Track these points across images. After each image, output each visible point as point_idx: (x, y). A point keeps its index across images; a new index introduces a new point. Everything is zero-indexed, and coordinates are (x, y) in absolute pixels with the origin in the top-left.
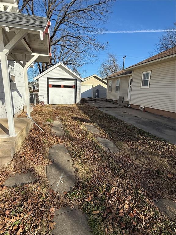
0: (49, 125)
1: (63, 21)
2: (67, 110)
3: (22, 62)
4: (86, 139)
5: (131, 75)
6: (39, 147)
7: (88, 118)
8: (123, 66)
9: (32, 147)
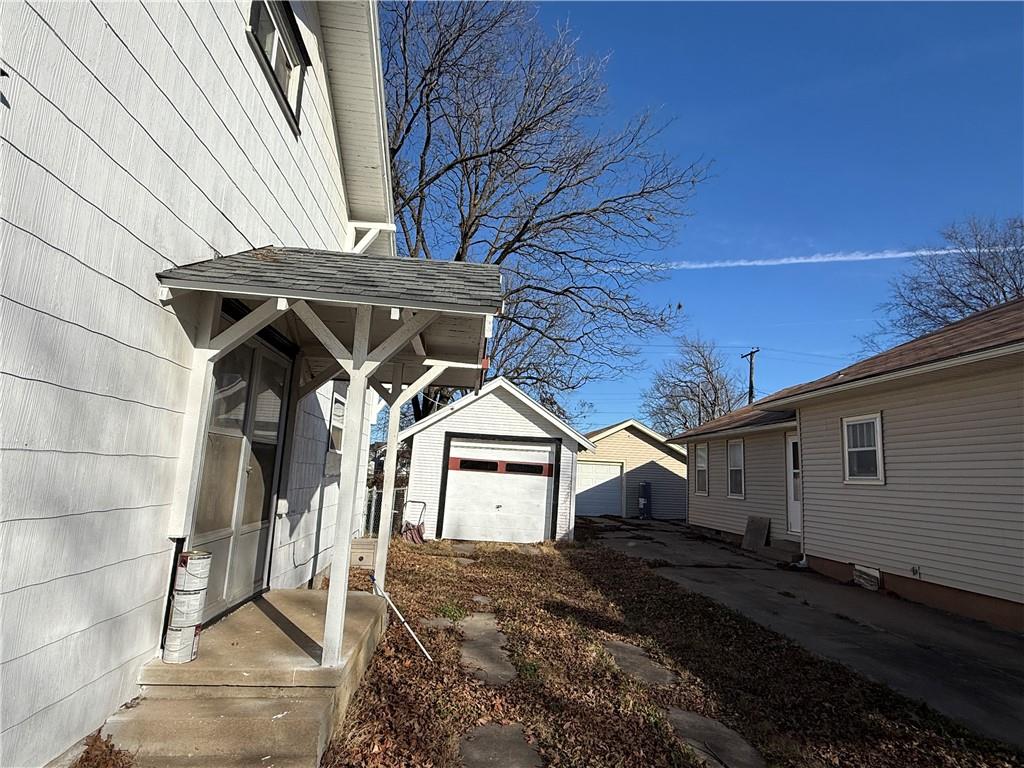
0: (450, 631)
1: (517, 245)
2: (517, 568)
3: (388, 386)
4: (617, 712)
5: (794, 429)
6: (416, 726)
7: (613, 611)
8: (751, 387)
9: (391, 723)
